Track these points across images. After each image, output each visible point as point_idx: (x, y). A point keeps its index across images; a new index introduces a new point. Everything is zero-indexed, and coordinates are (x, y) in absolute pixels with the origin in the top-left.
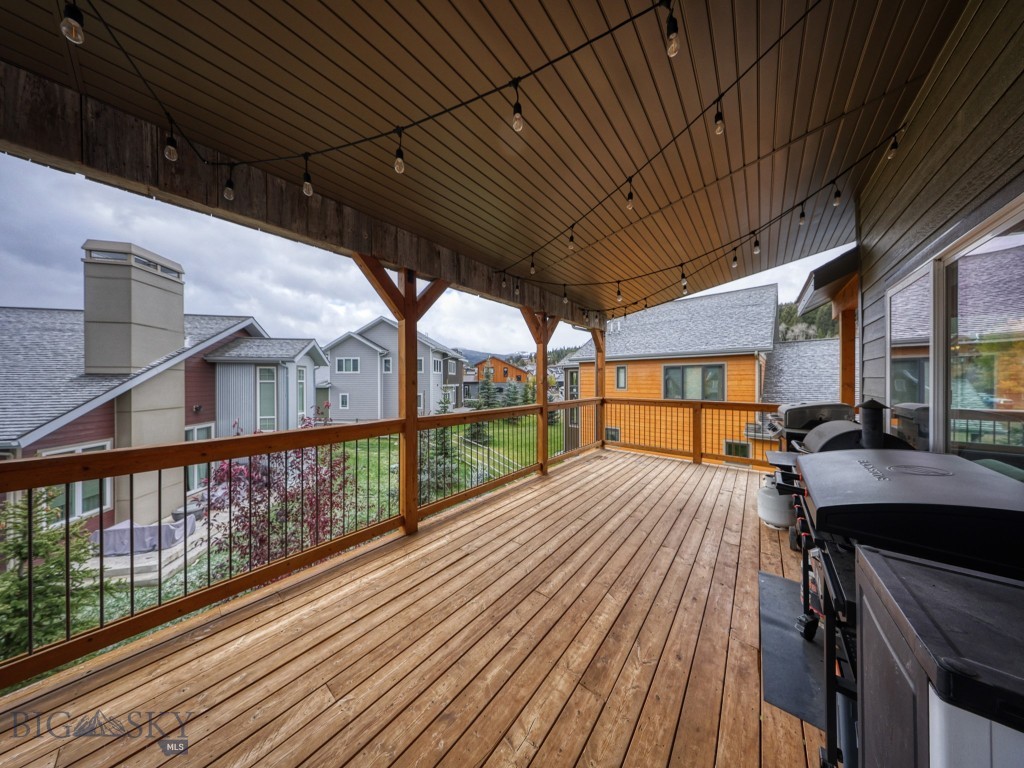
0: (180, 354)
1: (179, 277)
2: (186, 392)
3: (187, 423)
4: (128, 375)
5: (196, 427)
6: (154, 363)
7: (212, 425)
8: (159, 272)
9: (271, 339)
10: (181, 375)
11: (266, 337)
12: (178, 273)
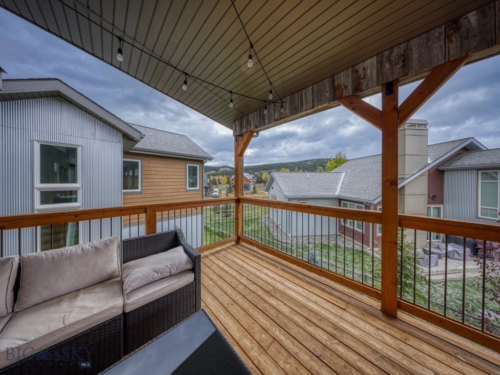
0: (426, 167)
1: (425, 127)
2: (428, 187)
3: (429, 203)
4: (403, 178)
5: (432, 206)
6: (414, 173)
7: (442, 206)
8: (417, 128)
9: (488, 150)
10: (426, 178)
11: (484, 149)
12: (425, 125)
